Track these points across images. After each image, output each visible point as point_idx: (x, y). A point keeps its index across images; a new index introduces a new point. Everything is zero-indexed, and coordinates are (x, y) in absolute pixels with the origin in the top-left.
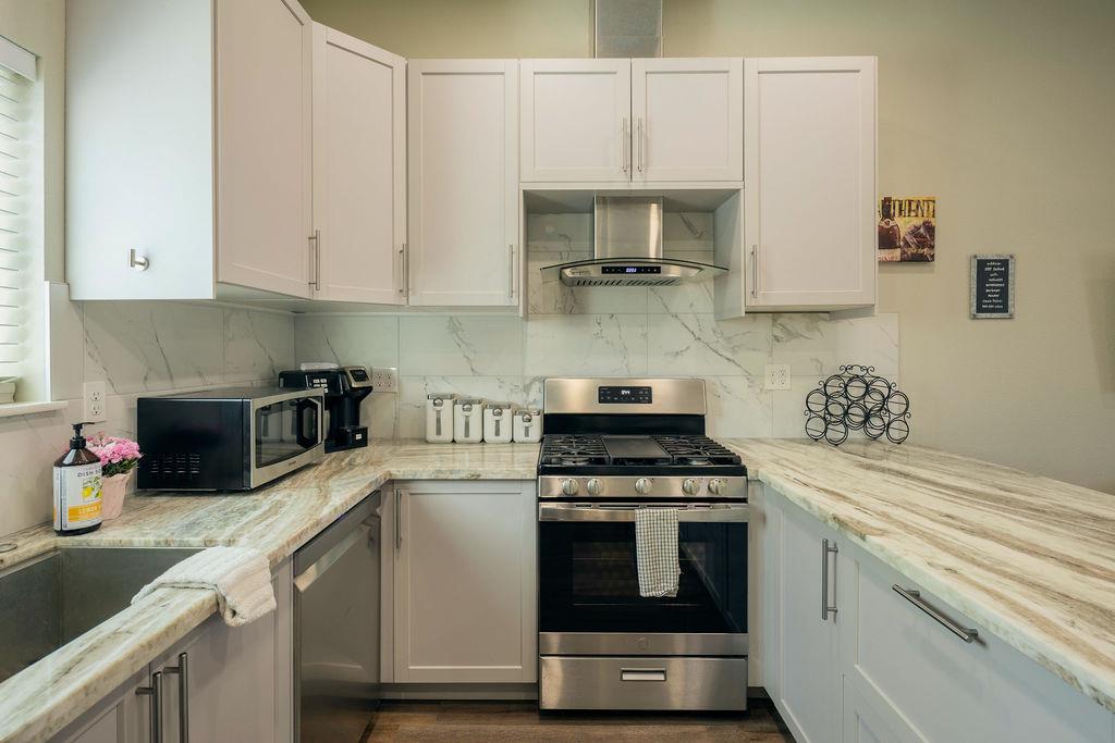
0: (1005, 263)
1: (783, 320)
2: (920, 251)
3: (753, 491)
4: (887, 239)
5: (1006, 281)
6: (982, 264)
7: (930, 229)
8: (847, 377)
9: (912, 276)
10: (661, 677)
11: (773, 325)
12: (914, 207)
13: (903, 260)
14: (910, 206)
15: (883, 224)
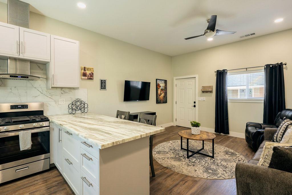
0: (105, 81)
1: (63, 89)
2: (91, 77)
3: (51, 124)
4: (84, 75)
5: (105, 84)
6: (101, 81)
7: (93, 74)
8: (77, 101)
9: (89, 82)
10: (28, 168)
11: (61, 90)
12: (90, 69)
13: (88, 79)
14: (89, 69)
15: (84, 72)
